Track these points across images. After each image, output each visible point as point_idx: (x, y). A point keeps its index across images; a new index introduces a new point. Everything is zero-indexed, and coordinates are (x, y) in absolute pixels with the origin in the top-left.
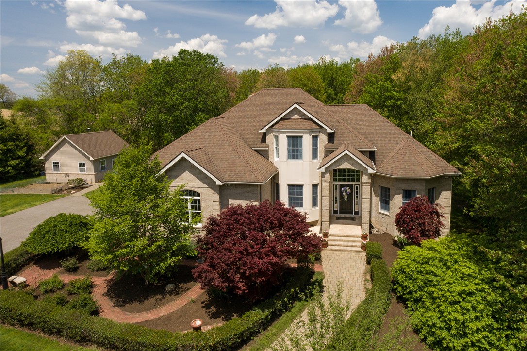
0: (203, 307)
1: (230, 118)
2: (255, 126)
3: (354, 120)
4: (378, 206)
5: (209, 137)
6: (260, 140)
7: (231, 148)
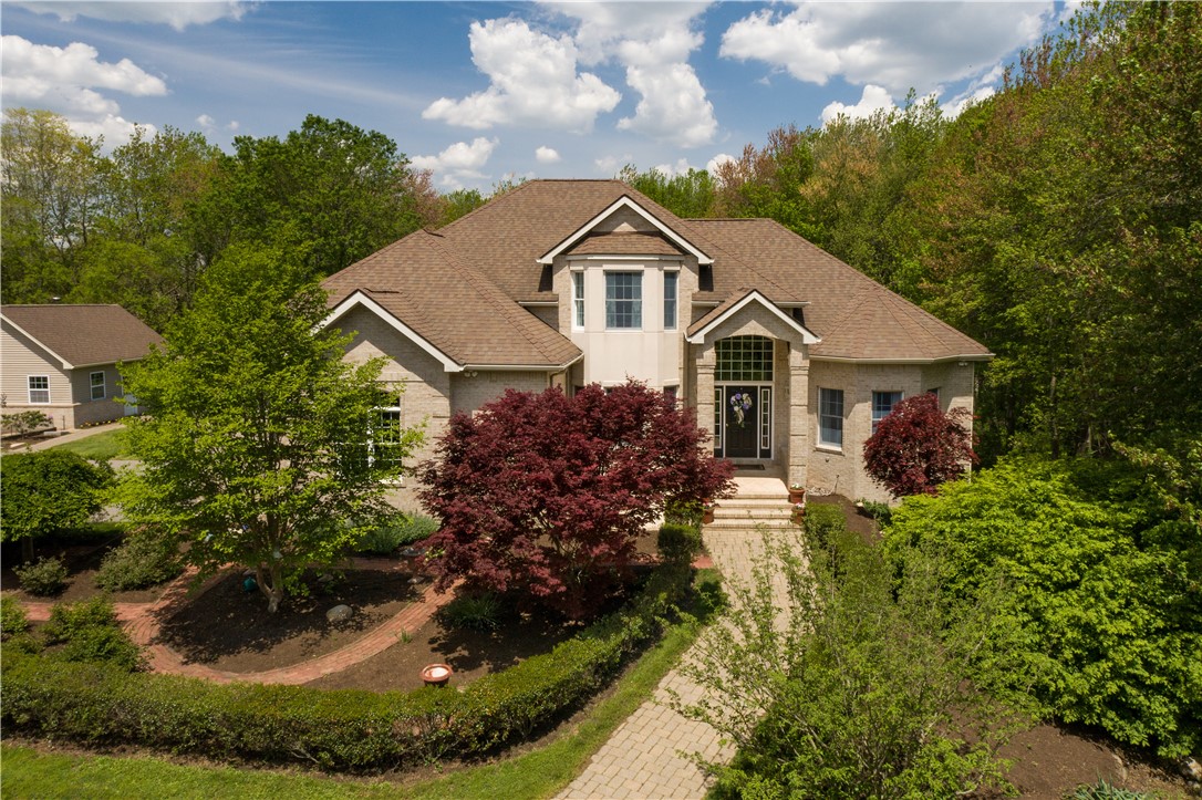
0: (434, 650)
1: (458, 239)
2: (521, 256)
3: (748, 249)
4: (815, 434)
5: (415, 270)
6: (537, 285)
7: (473, 294)
